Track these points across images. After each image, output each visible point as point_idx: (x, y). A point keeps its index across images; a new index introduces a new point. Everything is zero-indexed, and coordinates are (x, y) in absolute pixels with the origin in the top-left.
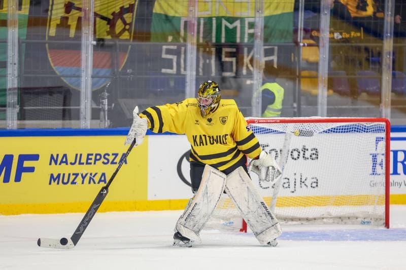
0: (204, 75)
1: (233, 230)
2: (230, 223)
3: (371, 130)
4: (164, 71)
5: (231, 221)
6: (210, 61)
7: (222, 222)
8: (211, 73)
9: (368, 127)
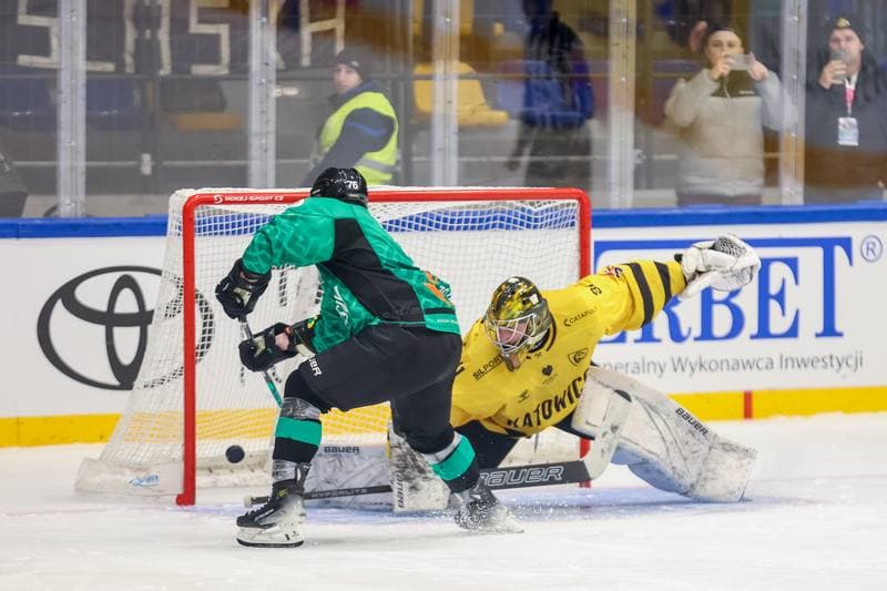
0: (138, 70)
1: (158, 497)
2: (149, 479)
3: (544, 222)
4: (24, 60)
5: (153, 473)
6: (154, 34)
7: (129, 476)
8: (160, 66)
9: (536, 214)
